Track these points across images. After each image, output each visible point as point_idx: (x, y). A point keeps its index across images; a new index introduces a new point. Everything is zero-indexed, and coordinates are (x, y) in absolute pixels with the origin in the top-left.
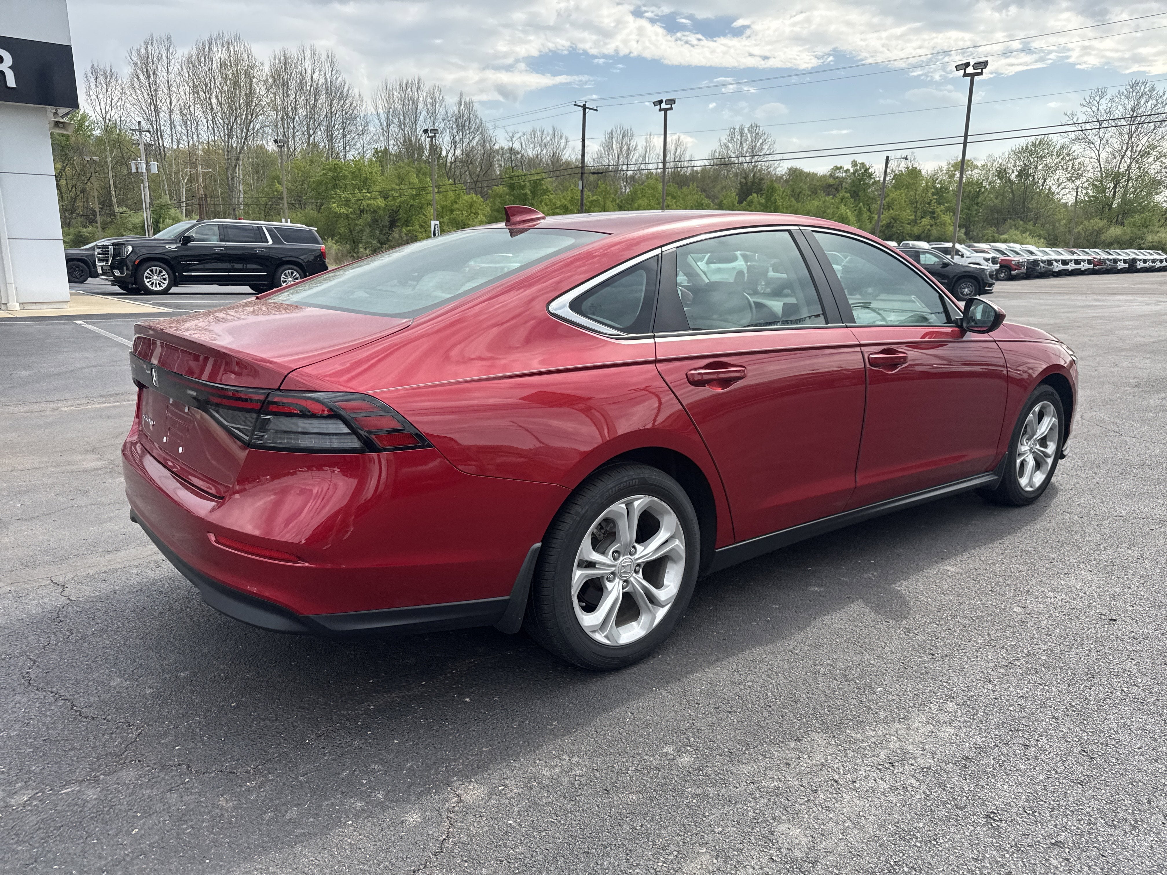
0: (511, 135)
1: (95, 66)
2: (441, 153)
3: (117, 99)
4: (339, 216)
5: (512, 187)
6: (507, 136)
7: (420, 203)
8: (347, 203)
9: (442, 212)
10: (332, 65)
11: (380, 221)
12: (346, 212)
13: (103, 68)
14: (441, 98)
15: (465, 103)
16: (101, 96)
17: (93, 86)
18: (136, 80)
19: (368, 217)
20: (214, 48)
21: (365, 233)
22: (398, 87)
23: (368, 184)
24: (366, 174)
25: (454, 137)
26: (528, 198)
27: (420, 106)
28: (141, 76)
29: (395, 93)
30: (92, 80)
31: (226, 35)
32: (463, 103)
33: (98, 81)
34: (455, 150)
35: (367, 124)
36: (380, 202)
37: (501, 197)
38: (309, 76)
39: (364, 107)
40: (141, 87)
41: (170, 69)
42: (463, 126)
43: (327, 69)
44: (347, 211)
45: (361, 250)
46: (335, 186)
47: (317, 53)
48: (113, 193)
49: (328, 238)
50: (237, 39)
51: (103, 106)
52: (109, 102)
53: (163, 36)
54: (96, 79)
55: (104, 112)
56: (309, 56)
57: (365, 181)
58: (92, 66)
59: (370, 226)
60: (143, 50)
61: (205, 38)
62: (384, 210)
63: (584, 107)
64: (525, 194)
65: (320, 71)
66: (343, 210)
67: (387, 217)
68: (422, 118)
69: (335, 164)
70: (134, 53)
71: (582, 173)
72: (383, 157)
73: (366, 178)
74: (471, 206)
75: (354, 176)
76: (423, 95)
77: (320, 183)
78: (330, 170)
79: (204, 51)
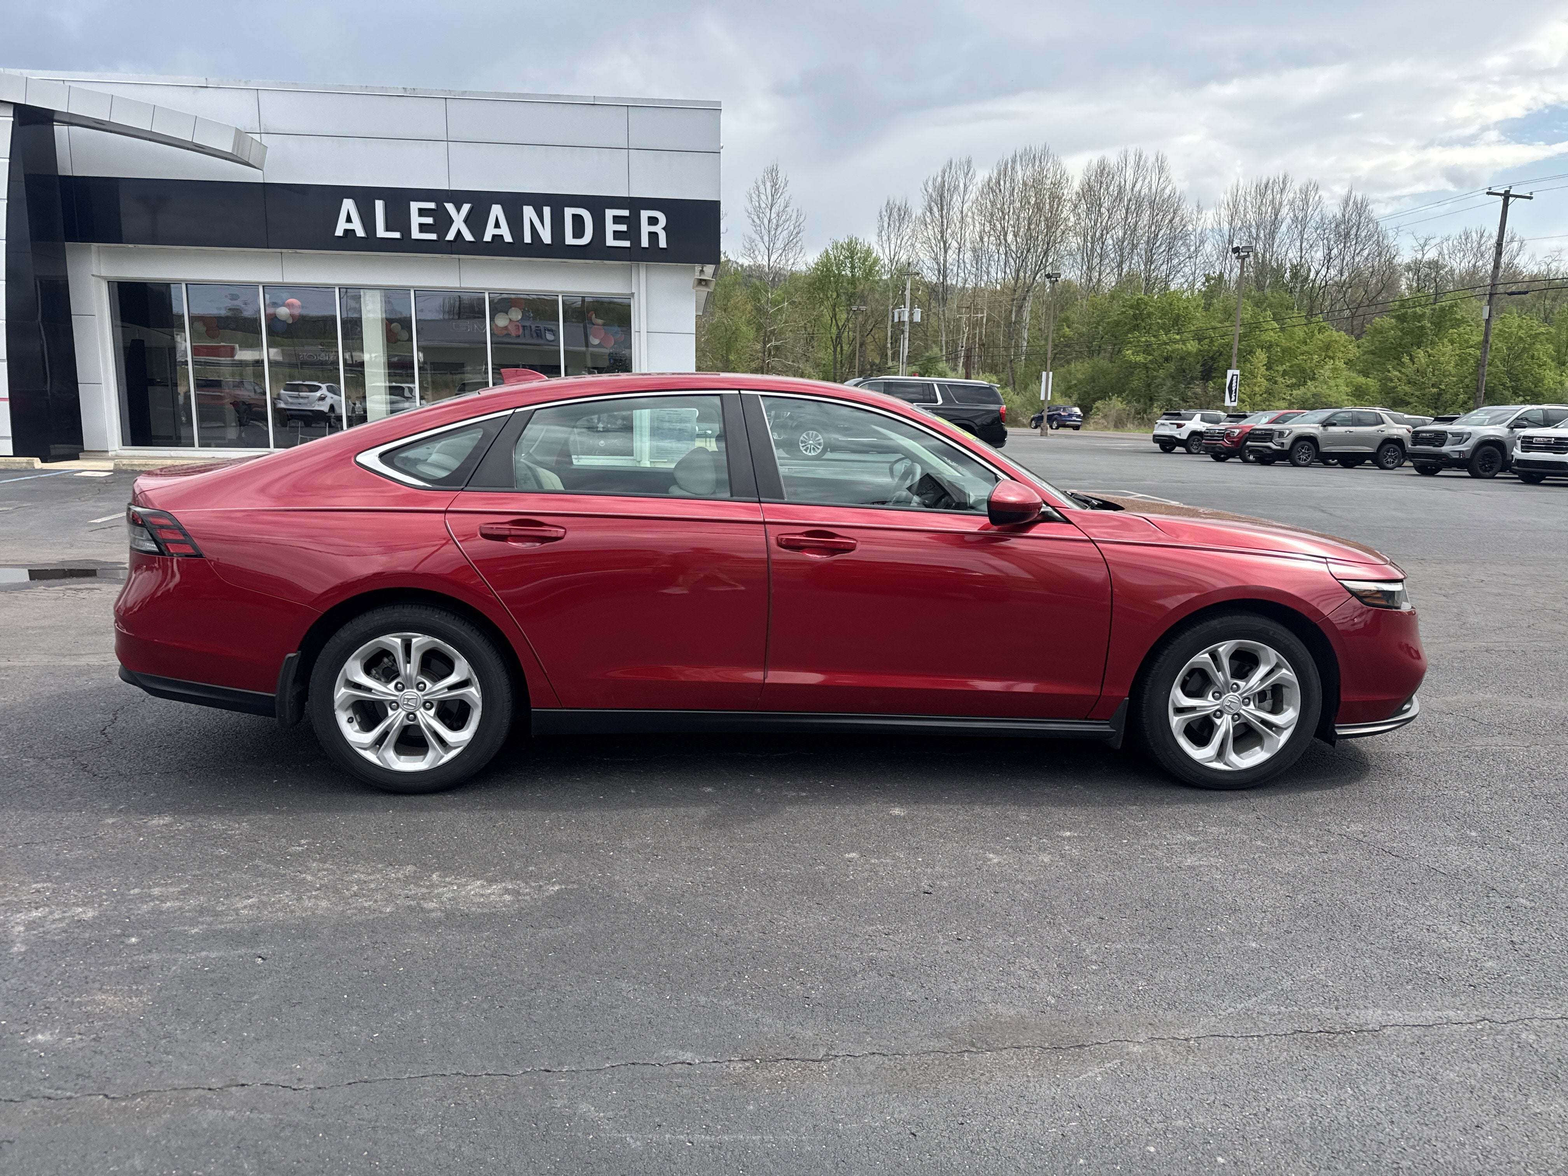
0: (1422, 242)
1: (891, 202)
2: (1308, 275)
3: (907, 237)
4: (1136, 365)
5: (1402, 318)
6: (1415, 244)
7: (1249, 346)
8: (1147, 349)
9: (1283, 357)
10: (1161, 170)
11: (1188, 371)
12: (1143, 360)
13: (898, 203)
14: (1317, 198)
15: (1355, 202)
16: (892, 236)
17: (886, 225)
18: (928, 214)
19: (1172, 367)
20: (1018, 167)
21: (1165, 387)
22: (1253, 190)
23: (1180, 322)
24: (1179, 309)
25: (1330, 250)
26: (1426, 333)
27: (1285, 210)
28: (935, 209)
29: (1248, 199)
30: (886, 219)
31: (1033, 149)
32: (1351, 203)
33: (892, 219)
34: (1328, 268)
35: (1202, 242)
36: (1192, 346)
37: (1382, 333)
38: (1128, 187)
39: (1203, 220)
40: (932, 221)
41: (966, 198)
42: (1347, 235)
43: (1153, 177)
44: (1145, 359)
45: (1155, 410)
46: (1136, 327)
47: (1143, 158)
48: (889, 345)
49: (1113, 395)
50: (1045, 153)
51: (893, 246)
52: (899, 242)
53: (964, 160)
54: (889, 218)
55: (892, 253)
56: (1132, 162)
57: (1176, 320)
58: (888, 203)
59: (1173, 378)
60: (939, 179)
61: (1009, 156)
62: (1197, 354)
63: (1507, 196)
64: (1423, 327)
65: (1144, 181)
66: (1140, 358)
67: (1198, 366)
68: (1284, 228)
69: (1139, 299)
70: (930, 183)
71: (1491, 295)
72: (1215, 285)
73: (1178, 316)
74: (1327, 347)
75: (1164, 313)
76: (1289, 196)
77: (1117, 324)
78: (1131, 307)
79: (1005, 171)
